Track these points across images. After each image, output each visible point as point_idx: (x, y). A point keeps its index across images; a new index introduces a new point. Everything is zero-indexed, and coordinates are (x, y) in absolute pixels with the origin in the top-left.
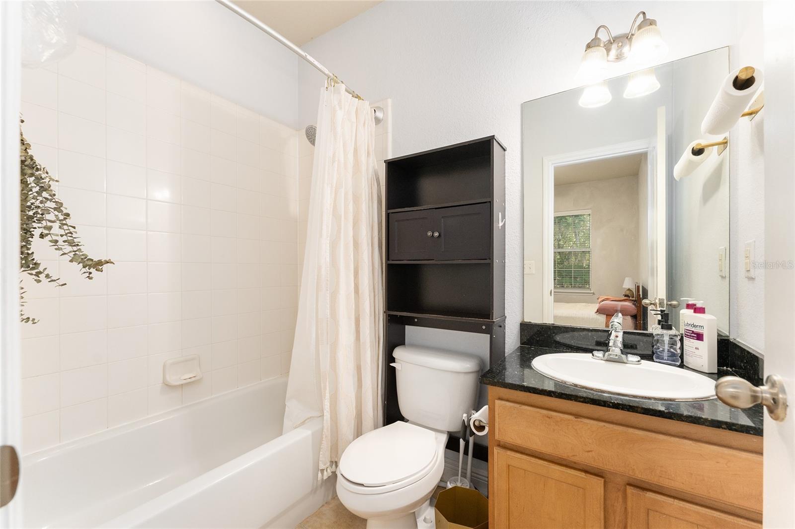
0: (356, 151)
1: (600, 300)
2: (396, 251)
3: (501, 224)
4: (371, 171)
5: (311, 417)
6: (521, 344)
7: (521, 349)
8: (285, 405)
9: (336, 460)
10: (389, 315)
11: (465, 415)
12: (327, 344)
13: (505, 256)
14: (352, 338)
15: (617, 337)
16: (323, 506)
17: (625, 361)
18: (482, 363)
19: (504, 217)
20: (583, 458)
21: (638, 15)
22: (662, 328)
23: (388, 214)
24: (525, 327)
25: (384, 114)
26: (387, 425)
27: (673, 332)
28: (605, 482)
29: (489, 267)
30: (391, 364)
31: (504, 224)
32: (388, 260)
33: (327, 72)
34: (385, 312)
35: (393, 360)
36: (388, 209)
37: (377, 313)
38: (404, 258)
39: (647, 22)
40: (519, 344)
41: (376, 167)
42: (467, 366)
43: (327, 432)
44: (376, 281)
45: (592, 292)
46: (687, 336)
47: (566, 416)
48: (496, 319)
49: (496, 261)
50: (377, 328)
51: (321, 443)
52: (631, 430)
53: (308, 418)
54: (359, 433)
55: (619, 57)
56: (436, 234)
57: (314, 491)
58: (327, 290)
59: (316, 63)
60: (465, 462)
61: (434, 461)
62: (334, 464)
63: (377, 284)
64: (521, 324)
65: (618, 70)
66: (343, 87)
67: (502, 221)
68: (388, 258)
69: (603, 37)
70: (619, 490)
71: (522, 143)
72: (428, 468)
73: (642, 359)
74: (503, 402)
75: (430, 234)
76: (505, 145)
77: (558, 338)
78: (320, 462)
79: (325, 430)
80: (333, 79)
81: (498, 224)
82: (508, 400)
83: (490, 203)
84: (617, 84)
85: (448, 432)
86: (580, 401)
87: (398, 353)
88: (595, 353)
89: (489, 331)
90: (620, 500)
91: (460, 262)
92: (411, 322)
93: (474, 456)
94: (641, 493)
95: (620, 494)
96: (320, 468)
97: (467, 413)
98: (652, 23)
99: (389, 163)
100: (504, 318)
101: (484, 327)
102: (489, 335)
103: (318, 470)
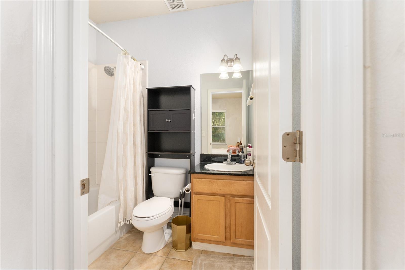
0: (134, 83)
1: (229, 147)
2: (152, 127)
3: (194, 118)
4: (140, 92)
5: (113, 201)
6: (201, 162)
7: (201, 163)
8: (98, 197)
9: (126, 218)
10: (149, 154)
11: (181, 190)
12: (123, 167)
13: (195, 130)
14: (133, 164)
15: (229, 156)
16: (119, 239)
17: (232, 164)
18: (187, 170)
19: (195, 116)
20: (219, 192)
21: (235, 55)
22: (242, 153)
23: (148, 111)
24: (202, 156)
25: (144, 67)
26: (148, 199)
27: (244, 154)
28: (225, 198)
29: (190, 134)
30: (149, 174)
31: (195, 118)
32: (148, 130)
33: (122, 49)
34: (146, 153)
35: (150, 172)
36: (148, 109)
37: (143, 153)
38: (155, 130)
39: (237, 59)
40: (200, 162)
41: (142, 90)
42: (182, 171)
43: (122, 205)
44: (142, 140)
45: (226, 144)
46: (248, 155)
47: (215, 180)
48: (192, 153)
49: (192, 131)
50: (143, 160)
51: (119, 211)
52: (231, 181)
53: (111, 202)
54: (136, 204)
55: (231, 66)
56: (170, 121)
57: (116, 232)
58: (122, 143)
59: (118, 45)
60: (181, 210)
61: (170, 208)
62: (124, 220)
63: (143, 141)
64: (201, 155)
65: (231, 70)
66: (130, 56)
67: (194, 117)
68: (148, 129)
69: (226, 58)
70: (229, 199)
71: (201, 88)
72: (169, 209)
73: (236, 163)
74: (196, 179)
75: (167, 120)
76: (195, 88)
77: (213, 159)
78: (119, 219)
79: (121, 205)
80: (125, 52)
81: (193, 118)
82: (197, 178)
83: (190, 110)
84: (231, 74)
85: (174, 198)
86: (218, 175)
87: (152, 170)
88: (224, 162)
89: (189, 158)
90: (229, 202)
91: (179, 132)
92: (157, 156)
93: (184, 207)
94: (234, 198)
95: (229, 201)
96: (119, 221)
97: (182, 189)
98: (239, 59)
99: (148, 89)
100: (195, 152)
101: (187, 157)
102: (190, 160)
103: (117, 222)
